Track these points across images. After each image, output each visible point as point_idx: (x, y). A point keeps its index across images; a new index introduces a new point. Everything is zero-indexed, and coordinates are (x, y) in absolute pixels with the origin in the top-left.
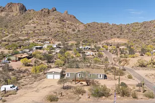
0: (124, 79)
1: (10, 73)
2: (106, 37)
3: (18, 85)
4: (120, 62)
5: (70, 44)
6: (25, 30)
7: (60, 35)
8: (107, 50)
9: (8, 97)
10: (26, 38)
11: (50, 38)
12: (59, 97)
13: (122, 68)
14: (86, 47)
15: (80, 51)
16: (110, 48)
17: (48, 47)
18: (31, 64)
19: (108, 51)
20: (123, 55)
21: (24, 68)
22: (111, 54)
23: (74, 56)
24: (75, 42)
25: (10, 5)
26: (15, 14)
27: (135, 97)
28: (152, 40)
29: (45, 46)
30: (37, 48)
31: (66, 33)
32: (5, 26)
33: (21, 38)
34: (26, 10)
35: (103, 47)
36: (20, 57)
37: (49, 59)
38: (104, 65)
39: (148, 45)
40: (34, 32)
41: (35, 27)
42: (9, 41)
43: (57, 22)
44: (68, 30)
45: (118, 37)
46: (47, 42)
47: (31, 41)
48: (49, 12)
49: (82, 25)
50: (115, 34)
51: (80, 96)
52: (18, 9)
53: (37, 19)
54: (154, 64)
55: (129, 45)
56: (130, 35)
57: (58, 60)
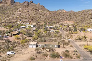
2: (62, 20)
3: (15, 51)
4: (68, 37)
5: (41, 25)
6: (15, 15)
7: (35, 19)
9: (11, 58)
10: (16, 20)
11: (30, 20)
12: (35, 58)
13: (68, 41)
14: (50, 26)
16: (63, 27)
17: (29, 27)
18: (20, 38)
19: (62, 29)
20: (70, 31)
22: (64, 31)
26: (8, 5)
29: (27, 26)
31: (39, 17)
32: (3, 13)
33: (13, 20)
34: (14, 3)
35: (60, 26)
36: (13, 34)
38: (59, 39)
40: (20, 17)
41: (21, 14)
42: (6, 23)
43: (33, 11)
44: (40, 16)
45: (69, 20)
46: (28, 23)
47: (19, 23)
48: (28, 4)
49: (48, 13)
50: (67, 18)
51: (46, 57)
52: (10, 2)
53: (21, 9)
54: (86, 38)
55: (75, 25)
56: (75, 19)
57: (35, 35)
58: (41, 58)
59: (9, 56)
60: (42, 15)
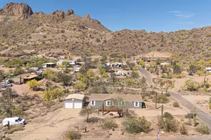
0: (169, 108)
1: (14, 101)
2: (142, 49)
4: (162, 84)
5: (93, 60)
6: (32, 40)
7: (79, 47)
8: (144, 67)
9: (13, 134)
10: (33, 51)
11: (66, 51)
12: (82, 133)
13: (164, 93)
14: (115, 64)
15: (107, 69)
16: (147, 64)
17: (63, 63)
18: (41, 87)
20: (166, 74)
21: (33, 93)
22: (149, 72)
23: (100, 76)
24: (100, 57)
25: (10, 6)
26: (17, 18)
27: (184, 133)
28: (203, 54)
29: (60, 63)
30: (48, 66)
31: (87, 44)
32: (4, 35)
33: (26, 51)
34: (32, 13)
35: (138, 63)
36: (26, 78)
37: (66, 81)
38: (140, 89)
39: (198, 60)
40: (44, 43)
41: (45, 37)
42: (9, 55)
43: (75, 29)
44: (91, 40)
45: (159, 50)
46: (61, 57)
47: (40, 56)
48: (63, 16)
49: (108, 34)
50: (154, 46)
51: (111, 131)
52: (21, 11)
53: (47, 26)
54: (208, 86)
55: (173, 61)
56: (174, 46)
57: (78, 81)
58: (98, 135)
59: (9, 129)
60: (95, 39)
